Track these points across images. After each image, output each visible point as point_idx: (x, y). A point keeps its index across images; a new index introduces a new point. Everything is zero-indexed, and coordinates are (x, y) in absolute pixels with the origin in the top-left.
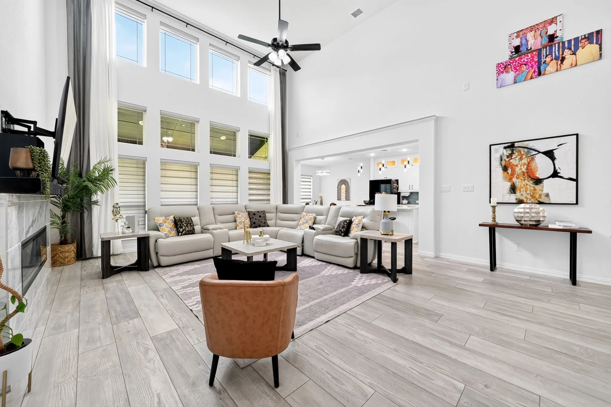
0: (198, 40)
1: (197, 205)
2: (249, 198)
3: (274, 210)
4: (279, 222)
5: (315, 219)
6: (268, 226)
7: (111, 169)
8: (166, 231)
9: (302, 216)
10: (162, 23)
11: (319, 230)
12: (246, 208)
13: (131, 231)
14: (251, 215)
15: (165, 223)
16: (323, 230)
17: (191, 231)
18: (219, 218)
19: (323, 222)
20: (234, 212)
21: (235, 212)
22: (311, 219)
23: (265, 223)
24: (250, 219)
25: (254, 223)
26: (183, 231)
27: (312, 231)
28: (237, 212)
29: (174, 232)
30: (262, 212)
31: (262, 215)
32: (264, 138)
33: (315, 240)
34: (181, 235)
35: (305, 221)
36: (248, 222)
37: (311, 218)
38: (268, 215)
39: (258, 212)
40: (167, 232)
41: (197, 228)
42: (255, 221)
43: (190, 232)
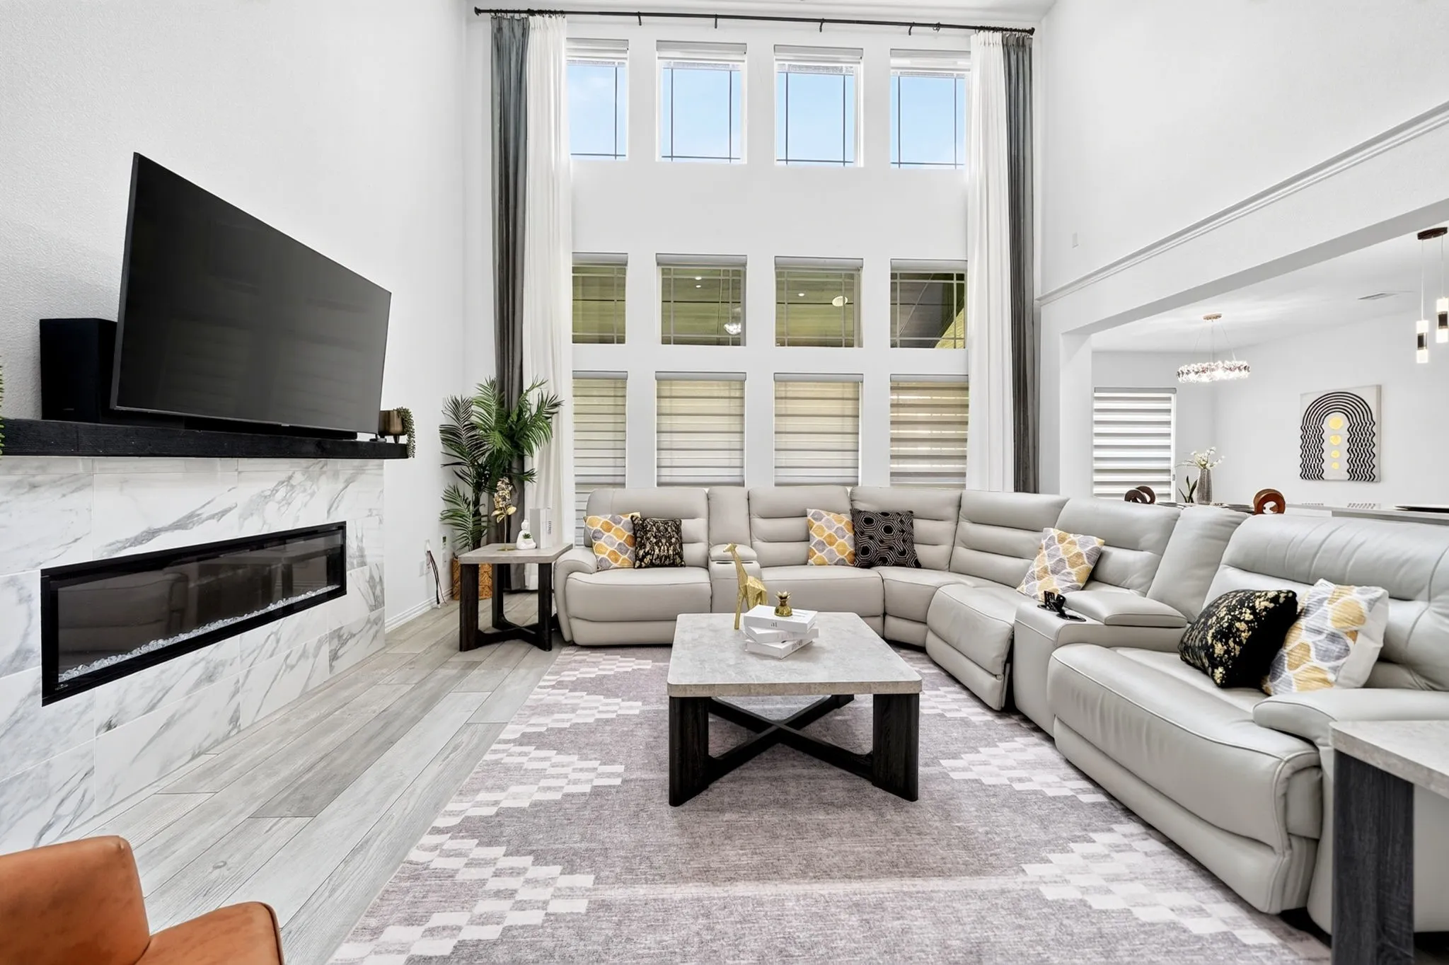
0: (742, 48)
1: (742, 484)
2: (891, 468)
3: (951, 511)
4: (963, 553)
5: (1099, 558)
6: (918, 565)
7: (554, 402)
8: (605, 553)
9: (1044, 542)
10: (662, 44)
11: (1089, 621)
12: (853, 498)
13: (534, 544)
14: (862, 521)
15: (609, 530)
16: (1112, 623)
17: (667, 557)
18: (763, 525)
19: (1135, 579)
20: (806, 512)
21: (808, 510)
22: (1081, 561)
23: (903, 553)
24: (855, 534)
25: (865, 551)
26: (644, 557)
27: (1051, 618)
28: (814, 511)
29: (626, 556)
30: (898, 514)
31: (896, 525)
32: (949, 276)
33: (1053, 666)
34: (640, 567)
35: (1049, 563)
36: (846, 544)
37: (1079, 555)
38: (921, 526)
39: (885, 514)
40: (605, 556)
41: (692, 551)
42: (872, 545)
43: (665, 560)
